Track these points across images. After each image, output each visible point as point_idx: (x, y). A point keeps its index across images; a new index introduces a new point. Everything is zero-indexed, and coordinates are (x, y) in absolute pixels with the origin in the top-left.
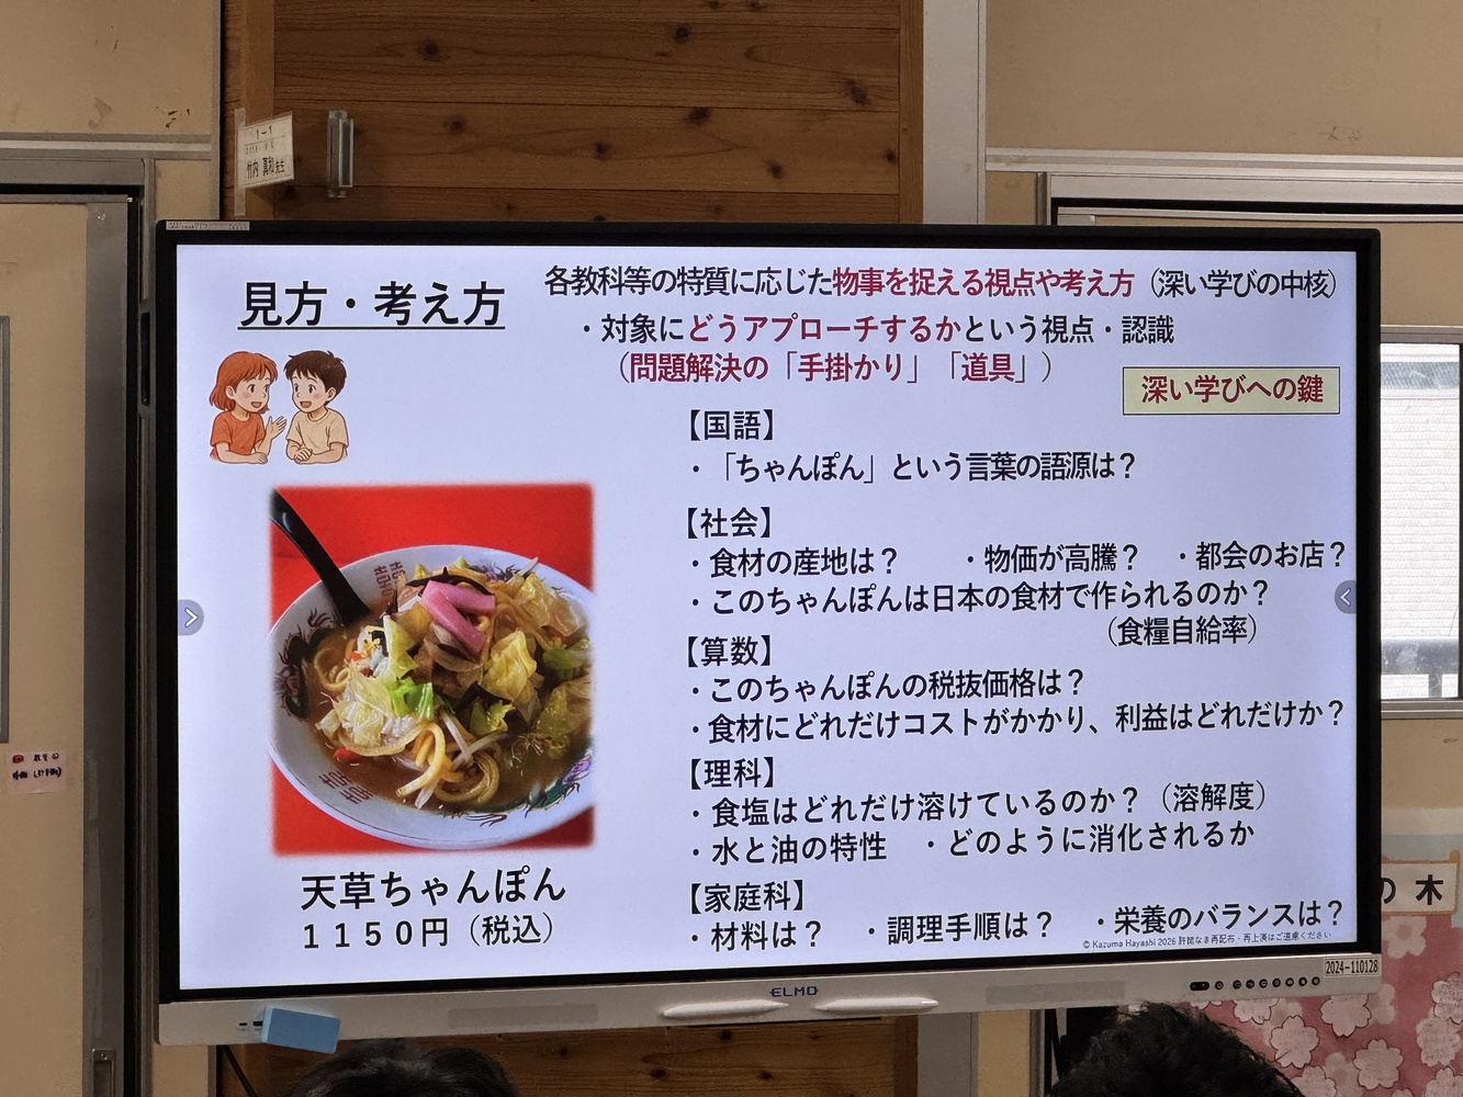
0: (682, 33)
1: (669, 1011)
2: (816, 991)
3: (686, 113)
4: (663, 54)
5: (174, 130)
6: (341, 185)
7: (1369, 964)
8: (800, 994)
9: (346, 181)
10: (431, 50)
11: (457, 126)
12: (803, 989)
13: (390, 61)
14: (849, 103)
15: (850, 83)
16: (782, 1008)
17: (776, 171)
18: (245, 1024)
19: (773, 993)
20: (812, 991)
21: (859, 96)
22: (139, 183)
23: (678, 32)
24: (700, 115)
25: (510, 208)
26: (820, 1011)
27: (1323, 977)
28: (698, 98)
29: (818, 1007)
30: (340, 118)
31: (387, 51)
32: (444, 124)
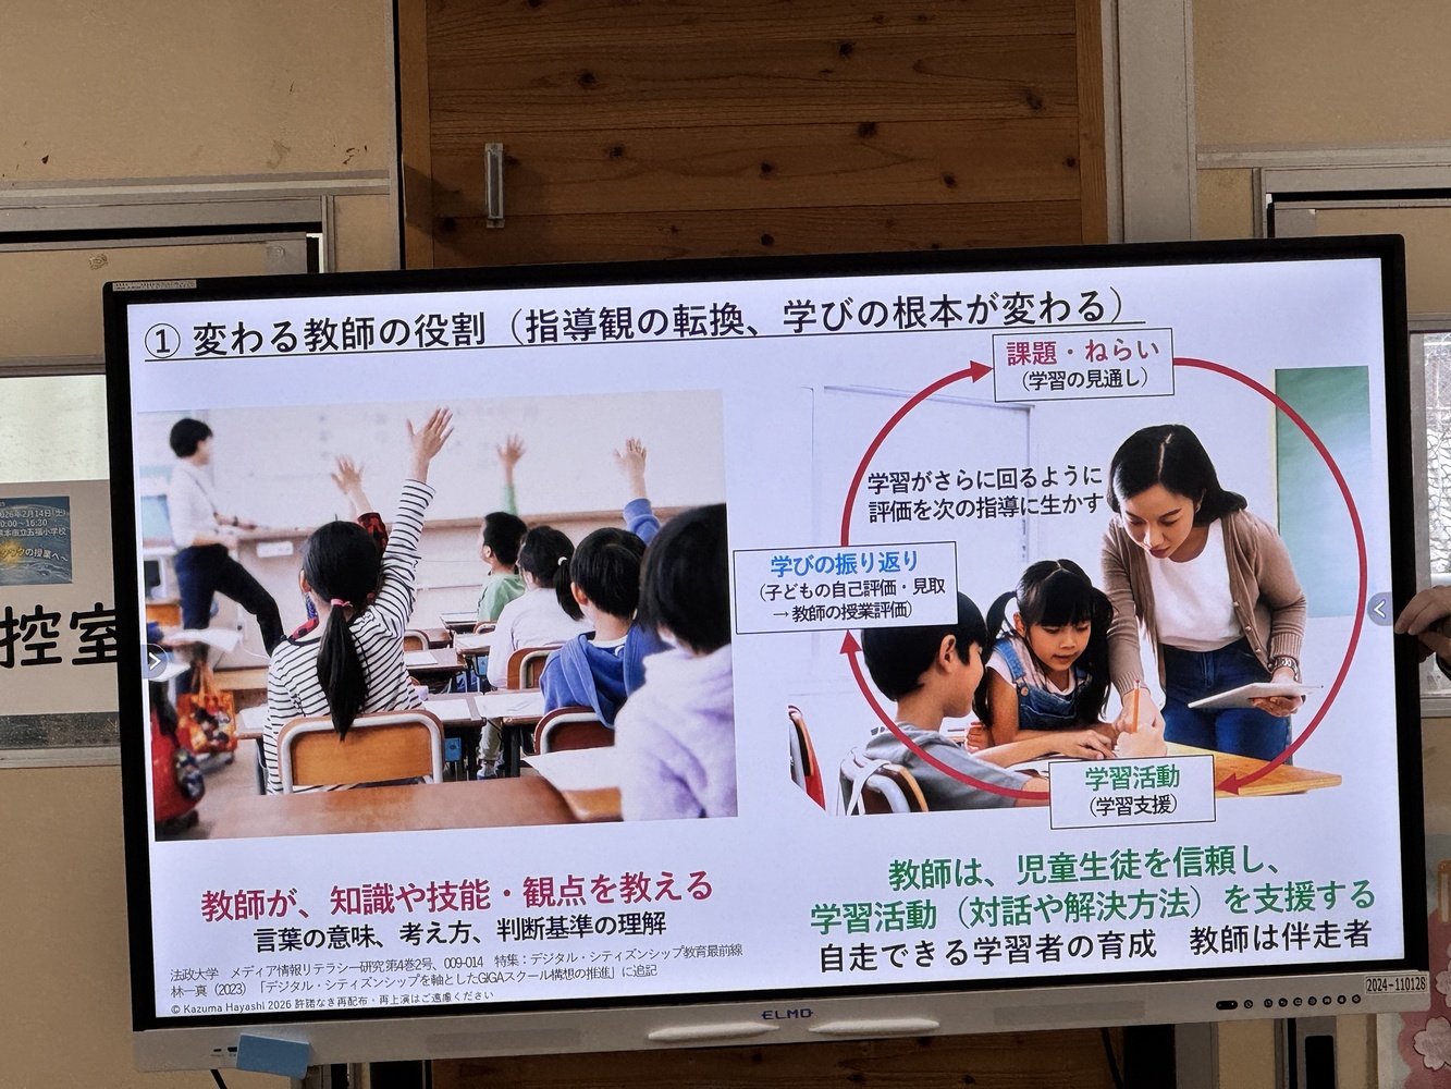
0: (846, 49)
1: (652, 1035)
2: (810, 1013)
3: (854, 128)
4: (827, 71)
5: (352, 167)
7: (1416, 982)
8: (793, 1016)
9: (496, 210)
10: (587, 79)
11: (618, 151)
12: (796, 1012)
13: (545, 91)
14: (1024, 110)
15: (1025, 90)
16: (775, 1030)
17: (950, 181)
18: (220, 1050)
19: (764, 1016)
20: (806, 1013)
21: (1035, 103)
22: (318, 220)
23: (842, 48)
24: (868, 129)
25: (674, 230)
26: (815, 1032)
27: (1364, 994)
28: (868, 114)
29: (811, 1030)
30: (493, 151)
31: (543, 82)
32: (605, 151)
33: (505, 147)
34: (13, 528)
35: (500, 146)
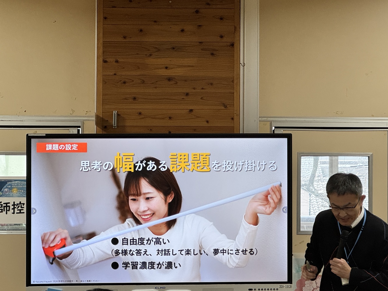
0: (187, 94)
3: (188, 111)
4: (183, 99)
5: (87, 115)
6: (113, 126)
9: (115, 125)
10: (134, 98)
11: (140, 113)
13: (126, 101)
14: (223, 108)
15: (223, 104)
17: (207, 122)
21: (226, 107)
22: (80, 125)
23: (186, 94)
24: (191, 111)
25: (151, 130)
28: (191, 107)
30: (115, 112)
31: (126, 99)
32: (137, 113)
33: (117, 112)
34: (16, 186)
35: (116, 112)
